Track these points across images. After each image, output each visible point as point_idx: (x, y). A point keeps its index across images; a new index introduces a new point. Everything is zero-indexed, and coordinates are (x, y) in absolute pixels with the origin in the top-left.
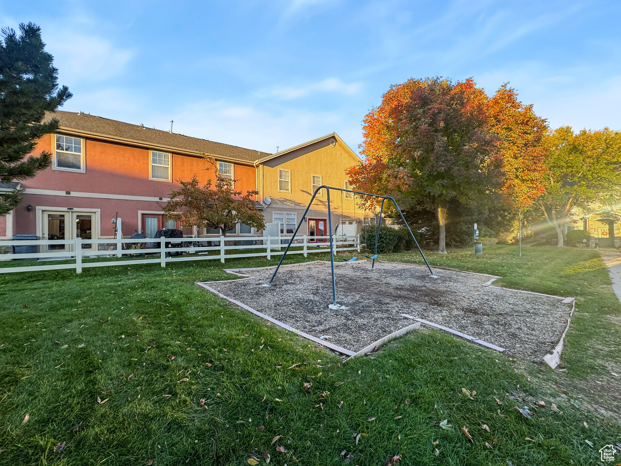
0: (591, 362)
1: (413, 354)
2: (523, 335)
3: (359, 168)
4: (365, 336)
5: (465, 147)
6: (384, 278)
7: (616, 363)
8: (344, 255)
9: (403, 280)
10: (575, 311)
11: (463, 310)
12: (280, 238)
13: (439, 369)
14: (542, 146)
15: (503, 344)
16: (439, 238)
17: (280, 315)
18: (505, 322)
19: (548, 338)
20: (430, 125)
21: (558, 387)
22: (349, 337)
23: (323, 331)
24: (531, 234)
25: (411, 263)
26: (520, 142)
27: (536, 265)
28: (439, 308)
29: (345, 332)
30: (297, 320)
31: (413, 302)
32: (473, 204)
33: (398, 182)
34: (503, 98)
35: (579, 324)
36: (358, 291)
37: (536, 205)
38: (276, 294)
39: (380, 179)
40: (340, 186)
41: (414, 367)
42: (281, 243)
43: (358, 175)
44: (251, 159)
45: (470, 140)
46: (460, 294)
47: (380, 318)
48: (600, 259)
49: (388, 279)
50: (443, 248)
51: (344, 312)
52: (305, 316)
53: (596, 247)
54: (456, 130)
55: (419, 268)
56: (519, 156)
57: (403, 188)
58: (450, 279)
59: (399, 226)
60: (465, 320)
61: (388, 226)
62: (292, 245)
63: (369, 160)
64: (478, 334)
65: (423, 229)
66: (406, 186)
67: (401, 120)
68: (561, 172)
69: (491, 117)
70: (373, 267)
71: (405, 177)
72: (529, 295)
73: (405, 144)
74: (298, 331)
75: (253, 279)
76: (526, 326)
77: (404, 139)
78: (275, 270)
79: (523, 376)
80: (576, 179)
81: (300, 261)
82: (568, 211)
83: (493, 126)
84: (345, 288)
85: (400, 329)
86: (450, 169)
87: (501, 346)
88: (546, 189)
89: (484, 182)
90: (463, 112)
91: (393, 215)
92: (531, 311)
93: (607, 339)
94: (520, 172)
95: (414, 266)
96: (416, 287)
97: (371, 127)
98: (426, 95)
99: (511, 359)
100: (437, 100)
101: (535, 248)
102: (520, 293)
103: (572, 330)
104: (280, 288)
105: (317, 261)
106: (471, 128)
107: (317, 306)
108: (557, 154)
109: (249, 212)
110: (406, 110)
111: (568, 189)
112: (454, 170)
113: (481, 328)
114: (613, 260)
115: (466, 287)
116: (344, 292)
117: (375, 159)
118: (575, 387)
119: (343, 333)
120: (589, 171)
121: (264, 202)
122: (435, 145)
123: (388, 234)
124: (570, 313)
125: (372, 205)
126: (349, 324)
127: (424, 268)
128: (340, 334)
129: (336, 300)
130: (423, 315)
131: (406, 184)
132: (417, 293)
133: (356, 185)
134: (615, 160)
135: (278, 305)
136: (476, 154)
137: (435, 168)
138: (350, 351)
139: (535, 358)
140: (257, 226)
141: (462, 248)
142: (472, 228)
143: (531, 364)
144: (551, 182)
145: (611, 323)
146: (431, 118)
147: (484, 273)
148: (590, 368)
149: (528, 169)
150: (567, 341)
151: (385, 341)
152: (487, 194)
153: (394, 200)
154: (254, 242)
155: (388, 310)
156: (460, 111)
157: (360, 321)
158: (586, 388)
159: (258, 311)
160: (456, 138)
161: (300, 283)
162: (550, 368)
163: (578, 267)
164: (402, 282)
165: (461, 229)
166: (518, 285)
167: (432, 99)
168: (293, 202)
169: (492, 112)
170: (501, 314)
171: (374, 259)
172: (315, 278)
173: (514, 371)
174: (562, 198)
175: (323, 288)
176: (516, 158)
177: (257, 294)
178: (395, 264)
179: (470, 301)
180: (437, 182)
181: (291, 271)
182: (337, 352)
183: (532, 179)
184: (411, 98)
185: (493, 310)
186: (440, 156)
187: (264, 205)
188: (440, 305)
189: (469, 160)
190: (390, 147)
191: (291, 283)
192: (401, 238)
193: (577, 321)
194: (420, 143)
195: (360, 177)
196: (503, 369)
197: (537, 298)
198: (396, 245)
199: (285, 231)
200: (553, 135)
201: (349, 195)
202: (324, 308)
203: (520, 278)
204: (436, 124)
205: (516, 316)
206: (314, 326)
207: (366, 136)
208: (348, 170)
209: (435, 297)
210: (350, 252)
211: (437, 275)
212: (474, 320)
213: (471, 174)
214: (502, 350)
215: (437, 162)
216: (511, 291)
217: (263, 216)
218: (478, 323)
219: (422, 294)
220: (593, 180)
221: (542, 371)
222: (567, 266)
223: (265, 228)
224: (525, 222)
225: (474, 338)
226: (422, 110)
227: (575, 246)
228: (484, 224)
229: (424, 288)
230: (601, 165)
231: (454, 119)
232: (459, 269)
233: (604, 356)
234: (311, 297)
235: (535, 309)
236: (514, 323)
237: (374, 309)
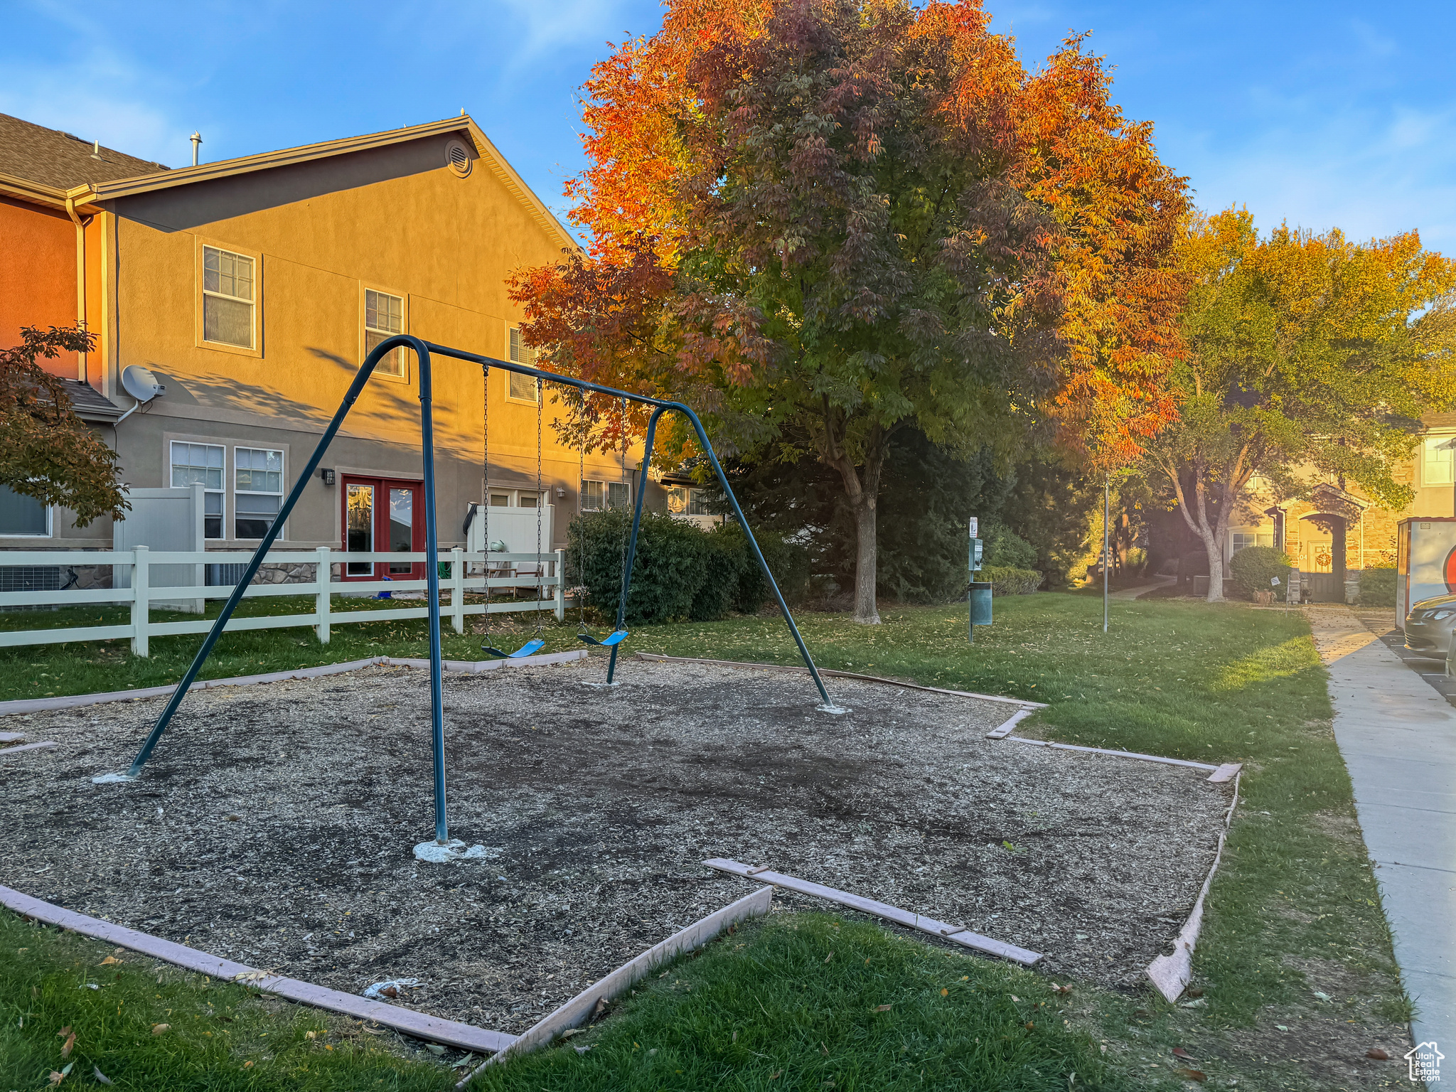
0: (1267, 966)
1: (738, 1013)
2: (1096, 901)
3: (567, 280)
4: (561, 963)
5: (946, 241)
6: (651, 721)
7: (1328, 958)
8: (500, 632)
9: (722, 726)
10: (1238, 804)
11: (921, 829)
12: (200, 557)
13: (825, 1058)
14: (1172, 265)
15: (1038, 939)
16: (854, 565)
17: (175, 911)
18: (1047, 862)
19: (1165, 902)
20: (836, 141)
21: (1182, 1060)
22: (490, 973)
23: (382, 960)
24: (1140, 557)
25: (755, 660)
26: (1113, 243)
27: (1147, 662)
28: (843, 827)
29: (478, 952)
30: (263, 926)
31: (753, 809)
32: (969, 450)
33: (714, 347)
34: (1068, 84)
35: (1245, 847)
36: (547, 779)
37: (1154, 461)
38: (167, 816)
39: (649, 332)
40: (487, 343)
41: (738, 1063)
42: (209, 582)
43: (563, 305)
44: (51, 174)
45: (966, 219)
46: (917, 769)
47: (626, 882)
48: (1309, 638)
49: (668, 724)
50: (869, 604)
51: (479, 870)
52: (300, 903)
53: (1302, 602)
54: (920, 176)
55: (783, 677)
56: (1110, 291)
57: (732, 373)
58: (885, 716)
59: (718, 518)
60: (924, 863)
61: (674, 517)
62: (252, 591)
63: (606, 252)
64: (965, 912)
65: (802, 532)
66: (744, 368)
67: (730, 104)
68: (1222, 358)
69: (1030, 145)
70: (610, 681)
71: (740, 331)
72: (1122, 764)
73: (742, 202)
74: (263, 974)
75: (42, 750)
76: (1108, 869)
77: (742, 185)
78: (161, 706)
79: (1087, 1040)
80: (1258, 385)
81: (298, 661)
82: (1239, 486)
83: (1036, 177)
84: (490, 767)
85: (700, 917)
86: (895, 315)
87: (1030, 946)
88: (1182, 409)
89: (1004, 374)
90: (946, 113)
91: (696, 474)
92: (1125, 816)
93: (1310, 888)
94: (1111, 347)
95: (766, 673)
96: (769, 749)
97: (616, 116)
98: (824, 25)
99: (1056, 987)
100: (863, 52)
101: (1147, 604)
102: (1098, 756)
103: (1226, 869)
104: (188, 784)
105: (376, 659)
106: (968, 174)
107: (360, 853)
108: (1214, 299)
109: (35, 430)
110: (754, 72)
111: (1237, 415)
112: (910, 320)
113: (976, 888)
114: (1339, 640)
115: (935, 745)
116: (488, 785)
117: (627, 247)
118: (1224, 1054)
119: (469, 960)
120: (1291, 361)
121: (121, 390)
122: (850, 221)
123: (673, 549)
124: (1226, 815)
125: (614, 432)
126: (497, 920)
127: (797, 677)
128: (456, 963)
129: (450, 822)
130: (785, 856)
131: (744, 359)
132: (768, 774)
133: (553, 347)
134: (1353, 335)
135: (173, 865)
136: (983, 268)
137: (846, 305)
138: (496, 1033)
139: (1125, 972)
140: (75, 500)
141: (930, 602)
142: (964, 534)
143: (1113, 994)
144: (1195, 387)
145: (1322, 836)
146: (839, 116)
147: (996, 693)
148: (1265, 984)
149: (1132, 340)
150: (1215, 905)
151: (638, 974)
152: (1014, 416)
153: (695, 416)
154: (64, 577)
155: (657, 849)
156: (935, 107)
157: (545, 902)
158: (1252, 1052)
159: (59, 902)
160: (922, 205)
161: (289, 757)
162: (1164, 999)
163: (1254, 665)
164: (716, 736)
165: (929, 536)
166: (1092, 731)
167: (845, 44)
168: (269, 397)
169: (1033, 126)
170: (1038, 834)
171: (615, 647)
172: (360, 733)
173: (1063, 1026)
174: (1222, 443)
175: (396, 773)
176: (1101, 299)
177: (59, 820)
178: (695, 667)
179: (945, 793)
180: (850, 360)
181: (251, 706)
182: (439, 1042)
183: (1144, 374)
184: (772, 27)
185: (1016, 823)
186: (865, 262)
187: (119, 402)
188: (846, 814)
189: (960, 289)
190: (690, 206)
191: (247, 760)
192: (722, 565)
193: (1243, 837)
194: (799, 204)
195: (570, 316)
196: (1031, 1024)
197: (1143, 770)
198: (704, 591)
199: (228, 527)
200: (1206, 233)
201: (525, 386)
202: (394, 860)
203: (1100, 707)
204: (855, 140)
205: (1082, 835)
206: (343, 944)
207: (599, 149)
208: (521, 280)
209: (833, 787)
210: (519, 618)
211: (842, 704)
212: (955, 863)
213: (963, 341)
214: (1030, 957)
215: (853, 283)
216: (1072, 753)
217: (114, 455)
218: (966, 871)
219: (788, 779)
220: (1298, 390)
221: (1142, 1015)
222: (1227, 663)
223: (125, 512)
224: (1125, 517)
225: (948, 928)
226: (807, 80)
227: (1251, 600)
228: (1004, 522)
229: (794, 755)
230: (1321, 346)
231: (917, 132)
232: (918, 681)
233: (1301, 942)
234: (338, 816)
235: (1135, 809)
236: (1075, 860)
237: (602, 846)
